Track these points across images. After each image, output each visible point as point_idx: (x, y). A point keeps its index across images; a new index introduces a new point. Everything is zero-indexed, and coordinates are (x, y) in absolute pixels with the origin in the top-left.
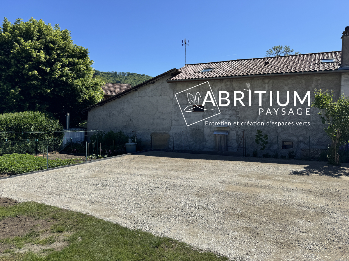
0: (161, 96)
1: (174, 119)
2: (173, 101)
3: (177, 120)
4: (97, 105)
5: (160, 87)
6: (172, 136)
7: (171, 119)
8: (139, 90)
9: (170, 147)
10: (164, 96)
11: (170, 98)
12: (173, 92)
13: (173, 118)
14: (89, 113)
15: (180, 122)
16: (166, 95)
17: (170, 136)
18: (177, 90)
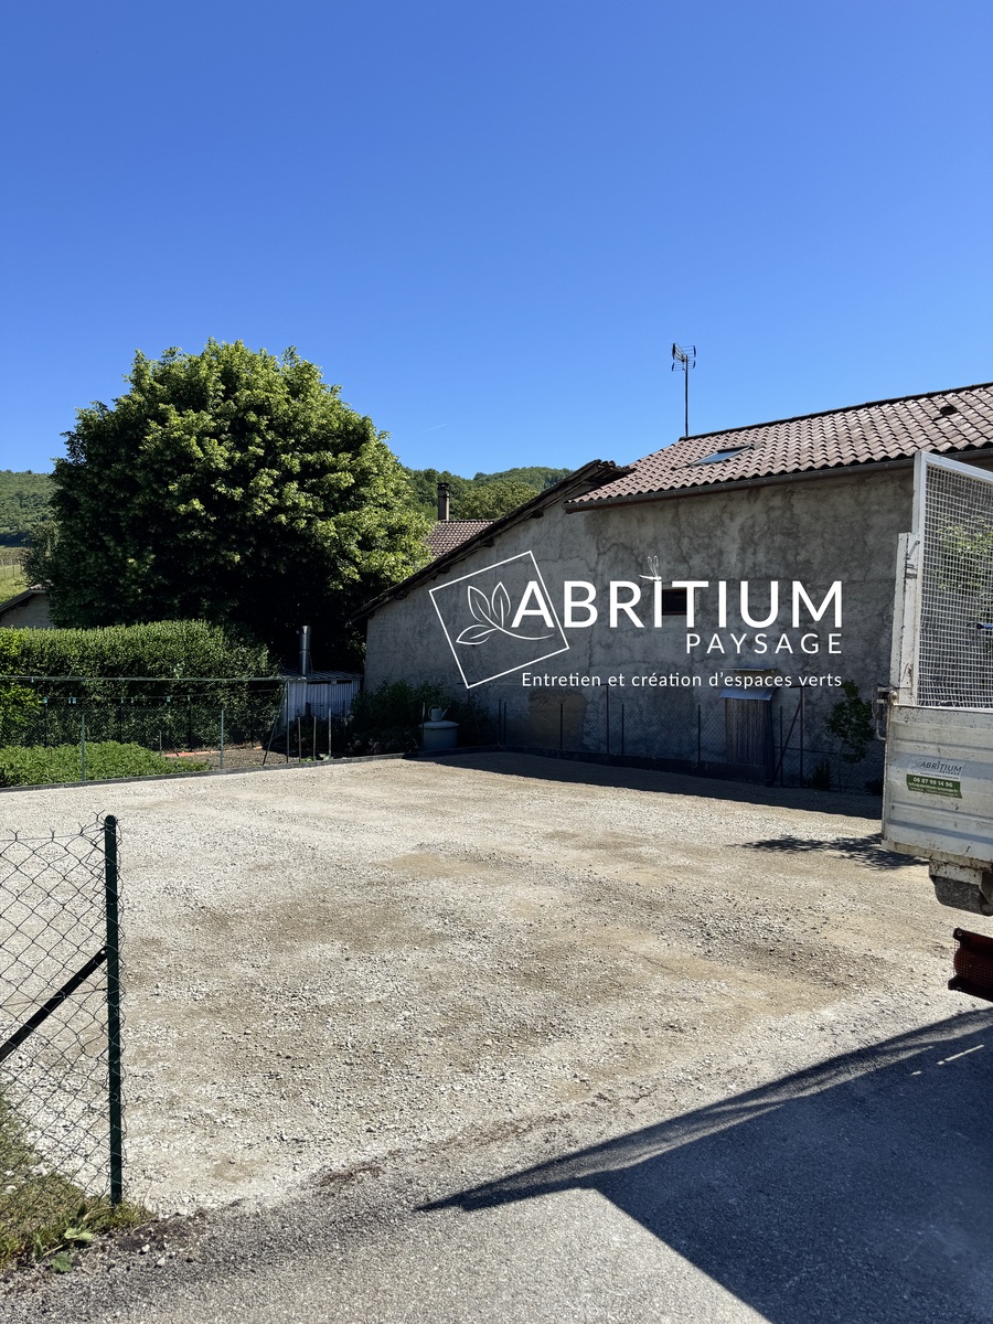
0: (560, 561)
1: (599, 642)
2: (597, 575)
3: (608, 647)
4: (387, 599)
5: (559, 529)
6: (593, 702)
7: (590, 642)
8: (498, 542)
9: (587, 741)
10: (571, 559)
11: (588, 565)
12: (597, 543)
13: (595, 640)
14: (370, 622)
15: (618, 651)
16: (577, 557)
17: (587, 703)
18: (609, 535)
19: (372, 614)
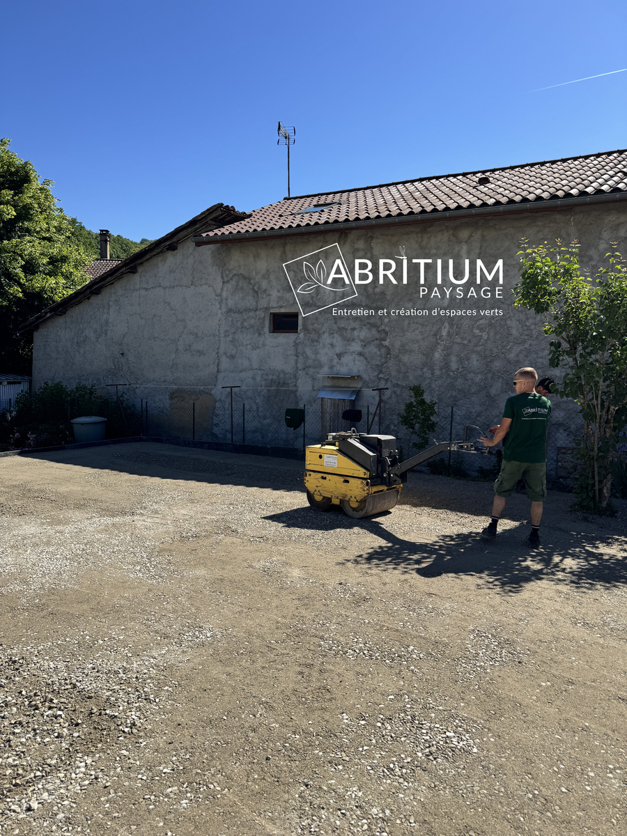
0: (193, 287)
1: (225, 353)
2: (222, 300)
3: (232, 357)
5: (191, 260)
6: (220, 401)
7: (217, 353)
8: (140, 269)
10: (201, 285)
11: (214, 291)
12: (222, 273)
13: (221, 351)
14: (35, 334)
15: (240, 361)
16: (206, 284)
17: (216, 401)
18: (231, 267)
19: (37, 328)
